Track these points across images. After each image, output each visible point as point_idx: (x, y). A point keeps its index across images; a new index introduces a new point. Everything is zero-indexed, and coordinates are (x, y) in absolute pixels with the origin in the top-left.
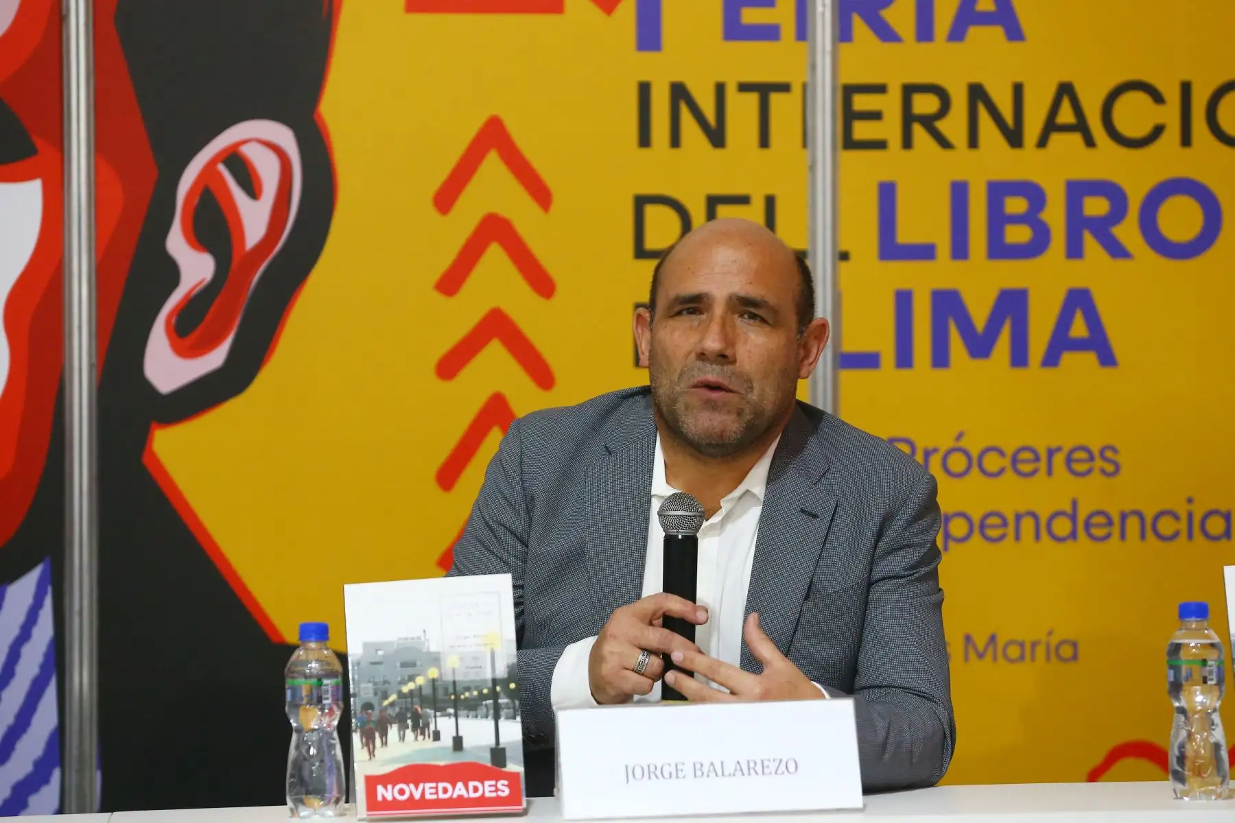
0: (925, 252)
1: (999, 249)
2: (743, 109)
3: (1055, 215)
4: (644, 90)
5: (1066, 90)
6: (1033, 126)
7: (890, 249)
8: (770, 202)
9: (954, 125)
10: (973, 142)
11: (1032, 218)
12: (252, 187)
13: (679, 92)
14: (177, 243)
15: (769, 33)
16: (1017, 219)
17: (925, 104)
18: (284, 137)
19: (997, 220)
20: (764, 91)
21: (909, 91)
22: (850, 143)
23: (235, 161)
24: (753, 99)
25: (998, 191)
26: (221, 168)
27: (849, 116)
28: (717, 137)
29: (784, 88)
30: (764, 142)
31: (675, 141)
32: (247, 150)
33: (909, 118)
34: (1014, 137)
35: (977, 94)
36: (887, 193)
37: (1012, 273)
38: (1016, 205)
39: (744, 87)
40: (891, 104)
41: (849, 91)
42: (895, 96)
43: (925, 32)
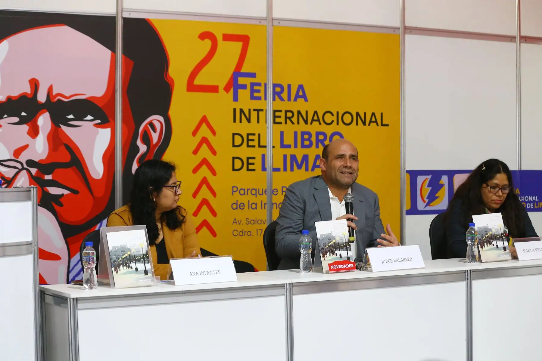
0: (289, 146)
1: (303, 146)
2: (254, 115)
3: (313, 139)
4: (235, 110)
5: (316, 113)
6: (309, 120)
7: (283, 146)
8: (259, 135)
9: (295, 119)
10: (298, 123)
11: (309, 139)
12: (155, 130)
13: (242, 111)
14: (139, 143)
15: (259, 98)
16: (306, 140)
17: (289, 115)
18: (161, 119)
19: (303, 140)
20: (258, 111)
21: (286, 112)
22: (275, 123)
23: (151, 124)
24: (256, 112)
25: (303, 133)
26: (148, 126)
27: (275, 117)
28: (249, 120)
29: (262, 110)
30: (258, 122)
31: (241, 122)
32: (154, 122)
33: (286, 117)
34: (306, 122)
35: (299, 113)
36: (282, 133)
37: (306, 151)
38: (306, 137)
39: (254, 110)
40: (282, 114)
41: (275, 111)
42: (283, 112)
43: (289, 99)
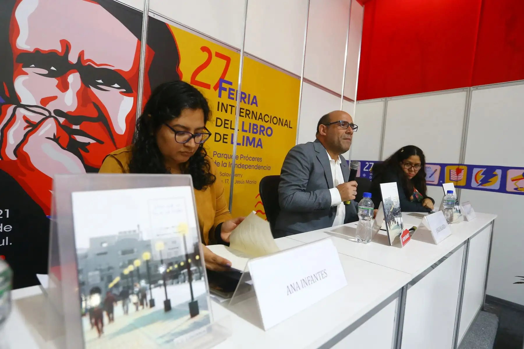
0: (246, 131)
1: (253, 132)
2: (229, 108)
3: (259, 129)
4: (219, 103)
5: (261, 114)
6: (257, 118)
8: (231, 121)
9: (250, 115)
10: (252, 118)
11: (256, 129)
13: (223, 104)
15: (233, 99)
16: (255, 129)
17: (248, 112)
19: (254, 129)
20: (232, 106)
21: (247, 110)
22: (240, 116)
24: (231, 107)
25: (254, 125)
27: (240, 112)
28: (226, 111)
29: (234, 106)
30: (231, 113)
31: (222, 111)
33: (246, 114)
34: (256, 119)
35: (253, 112)
36: (243, 122)
38: (255, 127)
39: (230, 105)
41: (241, 109)
42: (245, 110)
43: (249, 104)
